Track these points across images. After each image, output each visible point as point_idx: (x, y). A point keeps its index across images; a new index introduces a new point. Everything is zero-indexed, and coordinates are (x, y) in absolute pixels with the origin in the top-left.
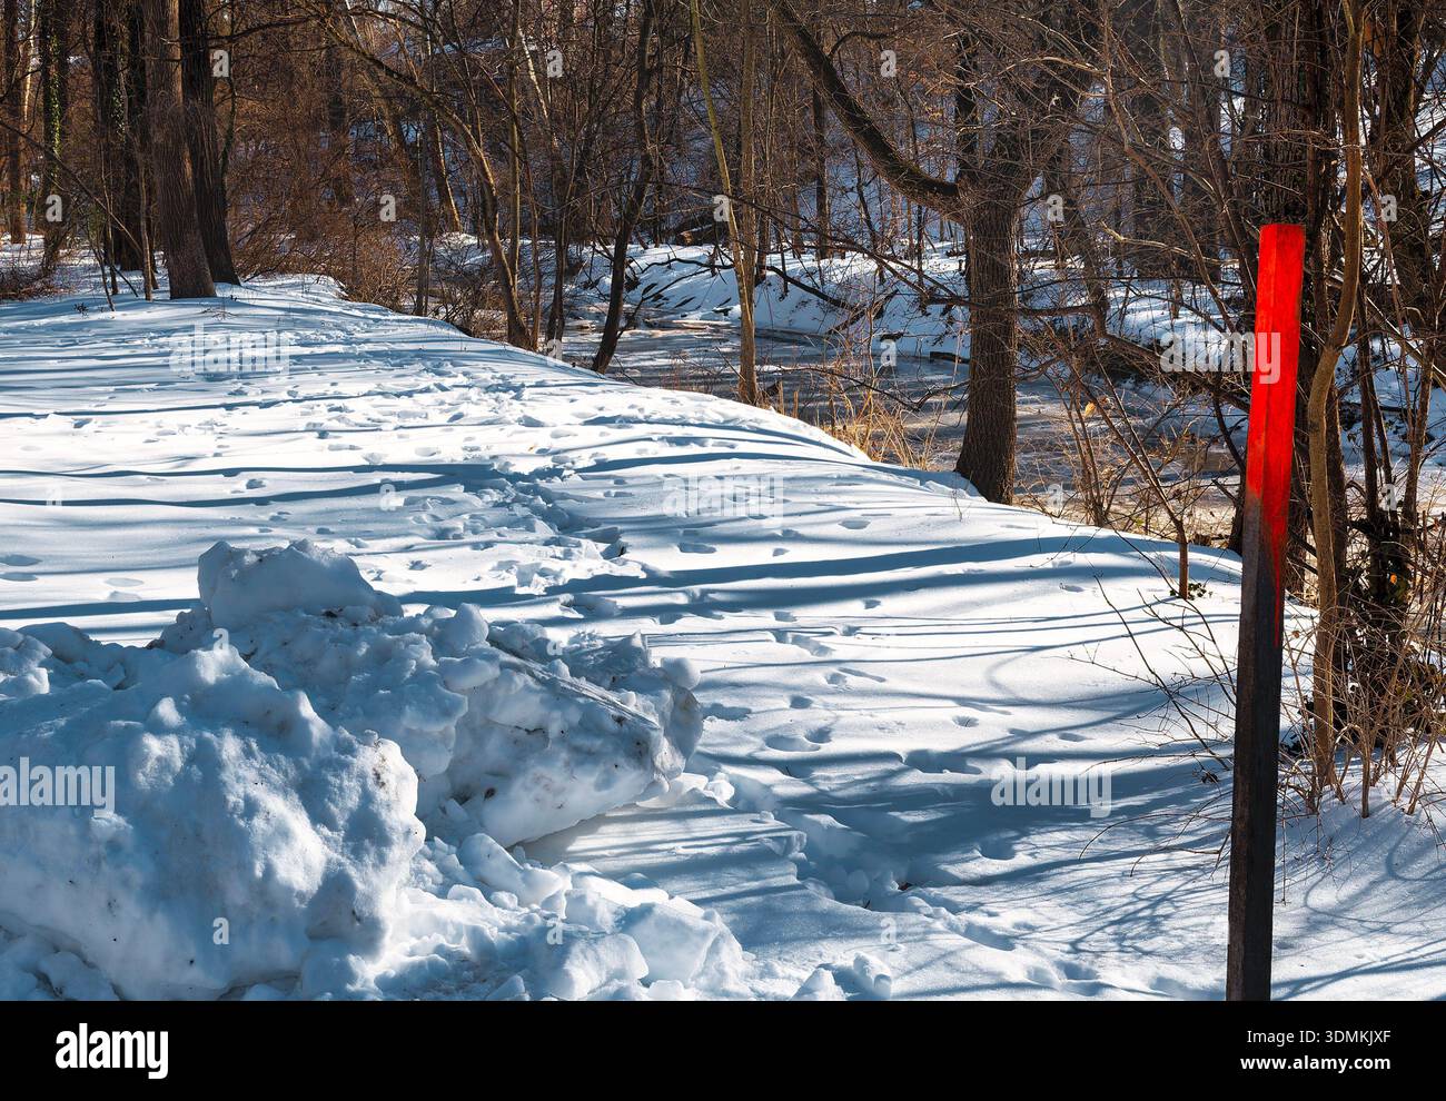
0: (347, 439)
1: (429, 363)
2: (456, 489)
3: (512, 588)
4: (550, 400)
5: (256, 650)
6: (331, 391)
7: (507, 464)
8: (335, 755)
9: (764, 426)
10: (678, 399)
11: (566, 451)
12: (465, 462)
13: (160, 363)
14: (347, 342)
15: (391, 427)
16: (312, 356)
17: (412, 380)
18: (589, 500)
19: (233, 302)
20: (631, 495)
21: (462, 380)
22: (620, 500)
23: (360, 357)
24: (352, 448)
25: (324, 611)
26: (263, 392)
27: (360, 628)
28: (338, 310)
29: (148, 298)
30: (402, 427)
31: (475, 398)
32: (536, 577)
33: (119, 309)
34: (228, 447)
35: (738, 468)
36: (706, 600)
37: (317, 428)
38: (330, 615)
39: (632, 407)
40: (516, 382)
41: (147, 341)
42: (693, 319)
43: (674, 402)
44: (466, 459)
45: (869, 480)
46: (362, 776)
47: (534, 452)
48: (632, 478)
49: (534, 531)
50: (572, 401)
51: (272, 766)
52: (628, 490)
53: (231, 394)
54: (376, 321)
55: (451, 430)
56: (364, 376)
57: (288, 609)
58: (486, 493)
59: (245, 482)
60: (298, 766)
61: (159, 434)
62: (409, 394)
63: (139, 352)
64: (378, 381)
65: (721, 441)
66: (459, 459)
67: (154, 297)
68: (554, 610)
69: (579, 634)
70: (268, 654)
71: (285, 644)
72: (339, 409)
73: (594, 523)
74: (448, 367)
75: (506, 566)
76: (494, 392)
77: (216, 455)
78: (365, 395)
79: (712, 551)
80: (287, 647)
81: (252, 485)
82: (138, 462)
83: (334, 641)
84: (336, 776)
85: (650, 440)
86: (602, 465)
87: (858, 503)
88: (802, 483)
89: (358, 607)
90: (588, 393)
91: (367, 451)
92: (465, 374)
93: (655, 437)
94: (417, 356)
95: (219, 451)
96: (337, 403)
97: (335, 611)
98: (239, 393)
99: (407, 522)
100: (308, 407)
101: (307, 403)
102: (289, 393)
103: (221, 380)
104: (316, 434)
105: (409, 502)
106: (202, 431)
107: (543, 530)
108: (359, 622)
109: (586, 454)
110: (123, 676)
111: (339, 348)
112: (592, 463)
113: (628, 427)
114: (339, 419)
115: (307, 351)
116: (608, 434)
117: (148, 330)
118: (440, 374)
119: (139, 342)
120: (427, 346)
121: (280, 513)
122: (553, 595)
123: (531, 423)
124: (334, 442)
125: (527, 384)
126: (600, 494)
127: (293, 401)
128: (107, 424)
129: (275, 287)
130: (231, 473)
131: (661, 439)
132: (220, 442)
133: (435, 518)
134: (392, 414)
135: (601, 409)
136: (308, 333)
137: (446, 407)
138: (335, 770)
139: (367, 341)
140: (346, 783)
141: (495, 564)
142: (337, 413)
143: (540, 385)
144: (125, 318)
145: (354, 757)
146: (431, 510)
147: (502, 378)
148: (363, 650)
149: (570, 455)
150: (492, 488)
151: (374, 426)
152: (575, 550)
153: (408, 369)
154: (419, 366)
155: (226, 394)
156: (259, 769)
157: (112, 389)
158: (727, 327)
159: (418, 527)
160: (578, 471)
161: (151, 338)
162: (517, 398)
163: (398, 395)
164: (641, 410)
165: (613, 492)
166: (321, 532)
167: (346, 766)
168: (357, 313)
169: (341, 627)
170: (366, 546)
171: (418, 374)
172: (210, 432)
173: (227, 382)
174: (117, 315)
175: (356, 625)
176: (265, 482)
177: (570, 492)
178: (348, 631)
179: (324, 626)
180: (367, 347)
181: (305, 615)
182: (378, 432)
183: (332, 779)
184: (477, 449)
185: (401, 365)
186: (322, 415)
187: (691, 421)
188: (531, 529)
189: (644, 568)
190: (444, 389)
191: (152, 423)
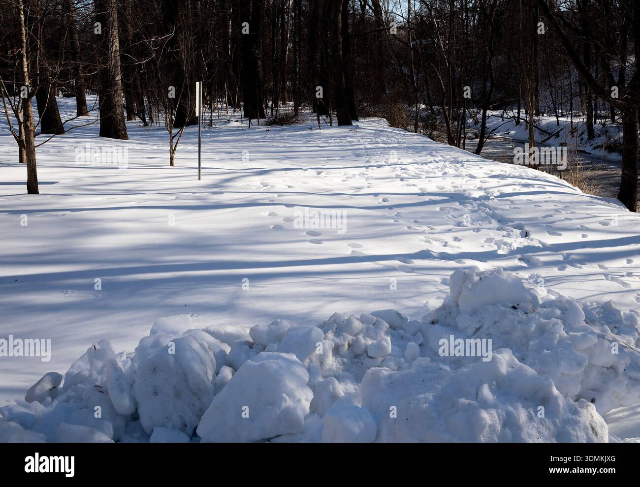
0: (411, 181)
1: (428, 152)
2: (456, 204)
3: (496, 251)
4: (474, 167)
5: (482, 325)
6: (399, 162)
7: (470, 193)
8: (570, 416)
9: (548, 179)
10: (516, 168)
11: (488, 188)
12: (454, 193)
13: (339, 149)
14: (398, 143)
15: (424, 177)
16: (388, 148)
17: (424, 158)
18: (505, 210)
19: (357, 127)
20: (519, 208)
21: (440, 158)
22: (515, 210)
23: (404, 148)
24: (414, 185)
25: (511, 305)
26: (376, 162)
27: (529, 315)
28: (391, 131)
29: (331, 125)
30: (428, 177)
31: (448, 166)
32: (503, 245)
33: (323, 129)
34: (371, 184)
35: (550, 197)
36: (570, 259)
37: (399, 177)
38: (514, 307)
39: (502, 171)
40: (460, 159)
41: (333, 141)
42: (498, 135)
43: (515, 169)
44: (455, 191)
45: (597, 204)
46: (585, 429)
47: (476, 188)
48: (517, 201)
49: (491, 224)
50: (481, 168)
51: (543, 425)
52: (518, 206)
53: (366, 162)
54: (404, 135)
55: (445, 179)
56: (408, 156)
57: (494, 304)
58: (468, 206)
59: (381, 199)
60: (555, 424)
61: (346, 178)
62: (426, 164)
63: (331, 145)
64: (414, 158)
65: (540, 186)
66: (453, 191)
67: (333, 124)
68: (516, 262)
69: (532, 275)
70: (488, 328)
71: (495, 323)
72: (404, 169)
73: (512, 221)
74: (434, 153)
75: (489, 240)
76: (454, 163)
77: (368, 187)
78: (410, 164)
79: (560, 235)
80: (496, 324)
81: (384, 200)
82: (342, 189)
83: (519, 322)
84: (573, 429)
85: (515, 185)
86: (503, 195)
87: (600, 214)
88: (575, 204)
89: (526, 304)
90: (485, 165)
91: (420, 186)
92: (441, 156)
93: (517, 184)
94: (423, 149)
95: (369, 185)
96: (403, 167)
97: (515, 305)
98: (368, 162)
99: (443, 218)
100: (393, 168)
101: (392, 166)
102: (385, 162)
103: (361, 156)
104: (400, 179)
105: (441, 209)
106: (360, 177)
107: (495, 224)
108: (528, 312)
109: (496, 190)
110: (422, 339)
111: (396, 145)
112: (498, 194)
113: (506, 179)
114: (406, 173)
115: (386, 146)
116: (500, 182)
117: (332, 137)
118: (433, 156)
119: (330, 141)
120: (426, 145)
121: (398, 213)
122: (513, 255)
123: (472, 177)
124: (407, 183)
125: (464, 161)
126: (507, 207)
127: (388, 165)
128: (328, 173)
129: (367, 121)
130: (376, 195)
131: (519, 184)
132: (368, 182)
133: (454, 217)
134: (423, 171)
135: (492, 171)
136: (385, 139)
137: (440, 169)
138: (572, 426)
139: (405, 143)
140: (579, 434)
141: (485, 239)
142: (404, 171)
143: (467, 161)
144: (324, 132)
145: (580, 416)
146: (452, 213)
147: (454, 158)
148: (533, 327)
149: (491, 190)
150: (468, 203)
151: (418, 177)
152: (511, 233)
153: (421, 154)
154: (425, 153)
155: (364, 162)
156: (537, 428)
157: (326, 159)
158: (509, 139)
159: (449, 221)
160: (496, 197)
161: (334, 140)
162: (463, 166)
163: (422, 164)
164: (506, 172)
165: (512, 206)
166: (416, 222)
167: (576, 423)
168: (397, 132)
169: (520, 315)
170: (434, 229)
171: (425, 156)
172: (363, 178)
173: (363, 157)
174: (322, 131)
175: (527, 314)
176: (389, 199)
177: (498, 207)
178: (524, 316)
179: (513, 314)
180: (405, 145)
181: (503, 308)
182: (420, 179)
183: (572, 431)
184: (457, 187)
185: (419, 152)
186: (399, 172)
187: (524, 177)
188: (490, 223)
189: (540, 242)
190: (437, 162)
191: (343, 173)
